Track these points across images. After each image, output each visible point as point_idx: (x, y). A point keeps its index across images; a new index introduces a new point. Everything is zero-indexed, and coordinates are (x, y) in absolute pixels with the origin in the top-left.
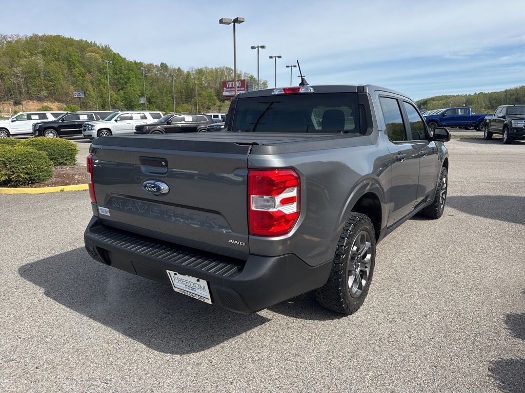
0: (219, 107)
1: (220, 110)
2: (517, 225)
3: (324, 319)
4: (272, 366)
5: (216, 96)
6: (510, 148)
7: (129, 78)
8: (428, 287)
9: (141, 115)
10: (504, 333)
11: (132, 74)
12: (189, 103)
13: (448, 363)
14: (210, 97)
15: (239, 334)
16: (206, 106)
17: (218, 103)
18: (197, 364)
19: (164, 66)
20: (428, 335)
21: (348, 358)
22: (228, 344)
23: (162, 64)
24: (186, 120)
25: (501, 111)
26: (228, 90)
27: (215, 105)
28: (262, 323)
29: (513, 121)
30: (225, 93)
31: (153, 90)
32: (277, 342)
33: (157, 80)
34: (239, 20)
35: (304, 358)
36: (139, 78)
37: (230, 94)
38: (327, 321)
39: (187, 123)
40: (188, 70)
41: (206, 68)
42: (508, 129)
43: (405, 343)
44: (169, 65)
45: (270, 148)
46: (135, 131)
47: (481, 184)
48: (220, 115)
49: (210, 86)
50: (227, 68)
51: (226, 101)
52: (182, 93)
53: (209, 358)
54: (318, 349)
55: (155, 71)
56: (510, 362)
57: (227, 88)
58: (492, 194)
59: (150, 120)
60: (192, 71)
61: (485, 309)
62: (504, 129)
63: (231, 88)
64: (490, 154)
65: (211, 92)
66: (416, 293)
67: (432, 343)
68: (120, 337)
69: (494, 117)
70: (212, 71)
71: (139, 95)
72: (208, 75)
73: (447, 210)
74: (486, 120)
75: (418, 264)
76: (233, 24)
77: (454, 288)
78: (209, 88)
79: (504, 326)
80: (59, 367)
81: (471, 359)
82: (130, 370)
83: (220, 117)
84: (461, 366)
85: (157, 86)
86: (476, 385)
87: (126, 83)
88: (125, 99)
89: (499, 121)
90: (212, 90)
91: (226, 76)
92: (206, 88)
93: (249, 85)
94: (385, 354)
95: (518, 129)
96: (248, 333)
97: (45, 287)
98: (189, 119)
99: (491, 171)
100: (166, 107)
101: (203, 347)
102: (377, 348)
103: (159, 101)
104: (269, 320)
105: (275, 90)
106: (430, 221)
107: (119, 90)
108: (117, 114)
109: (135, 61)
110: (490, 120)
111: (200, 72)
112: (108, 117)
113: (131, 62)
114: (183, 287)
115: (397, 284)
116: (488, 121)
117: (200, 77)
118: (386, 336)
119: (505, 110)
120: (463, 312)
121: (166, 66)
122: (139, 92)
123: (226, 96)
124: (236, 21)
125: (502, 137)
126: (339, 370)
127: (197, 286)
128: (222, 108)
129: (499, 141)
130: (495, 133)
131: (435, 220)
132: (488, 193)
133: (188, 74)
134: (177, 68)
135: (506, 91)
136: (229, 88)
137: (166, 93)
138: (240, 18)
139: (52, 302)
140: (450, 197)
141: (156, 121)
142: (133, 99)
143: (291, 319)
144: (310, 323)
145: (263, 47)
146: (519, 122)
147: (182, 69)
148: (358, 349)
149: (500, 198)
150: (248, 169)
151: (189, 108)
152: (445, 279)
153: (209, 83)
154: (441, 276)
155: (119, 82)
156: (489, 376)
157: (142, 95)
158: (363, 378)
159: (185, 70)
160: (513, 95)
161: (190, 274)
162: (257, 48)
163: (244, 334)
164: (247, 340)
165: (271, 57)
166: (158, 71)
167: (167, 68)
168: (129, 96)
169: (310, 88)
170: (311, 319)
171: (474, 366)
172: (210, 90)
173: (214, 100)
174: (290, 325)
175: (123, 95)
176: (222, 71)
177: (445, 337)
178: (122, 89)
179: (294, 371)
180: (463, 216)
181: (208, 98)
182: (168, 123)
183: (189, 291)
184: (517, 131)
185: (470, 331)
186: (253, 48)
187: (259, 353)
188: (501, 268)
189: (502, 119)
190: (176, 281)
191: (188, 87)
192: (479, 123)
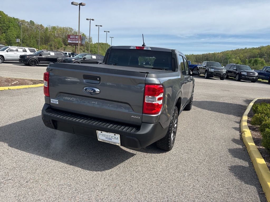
0: (64, 48)
1: (64, 50)
2: (221, 113)
3: (159, 153)
4: (145, 173)
5: (63, 42)
6: (208, 81)
7: (9, 27)
8: (196, 139)
9: (23, 49)
10: (230, 156)
11: (11, 25)
12: (47, 45)
13: (214, 168)
14: (59, 43)
15: (124, 161)
16: (57, 47)
17: (64, 46)
18: (111, 175)
19: (32, 22)
20: (203, 158)
21: (175, 168)
22: (121, 165)
23: (31, 21)
24: (51, 55)
25: (204, 64)
26: (71, 40)
27: (62, 47)
28: (133, 156)
29: (209, 69)
30: (69, 41)
31: (24, 35)
32: (143, 164)
33: (27, 30)
34: (82, 4)
35: (157, 169)
36: (16, 28)
37: (72, 42)
38: (161, 154)
39: (52, 56)
40: (47, 26)
41: (57, 26)
42: (207, 72)
43: (195, 161)
44: (35, 23)
45: (154, 75)
46: (19, 58)
47: (202, 96)
48: (68, 53)
49: (59, 36)
50: (69, 28)
51: (68, 45)
52: (43, 38)
53: (115, 172)
54: (162, 165)
55: (26, 24)
56: (235, 166)
57: (70, 39)
58: (208, 100)
59: (29, 53)
60: (49, 27)
61: (220, 147)
62: (205, 72)
63: (73, 39)
64: (201, 83)
65: (60, 40)
66: (192, 141)
67: (205, 161)
68: (66, 165)
69: (201, 66)
70: (61, 29)
71: (16, 37)
72: (58, 30)
73: (193, 107)
74: (198, 67)
75: (188, 129)
76: (79, 5)
77: (206, 139)
78: (59, 38)
79: (229, 153)
80: (40, 181)
81: (221, 166)
82: (79, 180)
83: (68, 54)
84: (219, 169)
85: (27, 33)
86: (226, 175)
87: (7, 29)
88: (7, 39)
89: (204, 68)
90: (61, 39)
91: (69, 32)
92: (57, 37)
93: (83, 38)
94: (189, 166)
95: (211, 72)
96: (128, 160)
97: (7, 143)
98: (52, 54)
99: (204, 90)
100: (32, 46)
101: (110, 167)
102: (185, 164)
103: (28, 42)
104: (135, 155)
105: (131, 47)
106: (187, 111)
107: (3, 33)
108: (8, 48)
109: (14, 17)
110: (199, 67)
111: (54, 28)
112: (2, 49)
113: (11, 17)
114: (104, 138)
115: (183, 138)
116: (198, 68)
117: (54, 31)
118: (187, 159)
119: (206, 63)
120: (213, 148)
121: (33, 23)
122: (15, 35)
123: (70, 43)
124: (81, 4)
125: (204, 76)
126: (174, 173)
127: (113, 138)
128: (66, 49)
129: (203, 77)
130: (201, 73)
131: (188, 111)
132: (206, 100)
133: (47, 29)
134: (40, 24)
135: (203, 54)
136: (71, 39)
137: (33, 38)
138: (83, 3)
139: (17, 150)
140: (194, 101)
141: (32, 53)
142: (12, 39)
143: (145, 154)
144: (154, 155)
145: (93, 20)
146: (212, 69)
147: (43, 25)
148: (178, 165)
149: (212, 102)
150: (145, 84)
151: (47, 47)
152: (201, 135)
153: (59, 34)
154: (199, 134)
155: (3, 28)
156: (230, 172)
157: (18, 37)
158: (184, 176)
159: (45, 26)
160: (205, 56)
161: (110, 132)
162: (90, 20)
163: (127, 161)
164: (129, 163)
165: (96, 26)
166: (28, 24)
167: (34, 24)
168: (9, 37)
169: (149, 48)
170: (154, 153)
171: (223, 169)
172: (59, 39)
173: (62, 44)
174: (146, 156)
175: (5, 36)
176: (67, 29)
177: (209, 158)
178: (5, 33)
179: (155, 175)
180: (199, 109)
181: (58, 43)
182: (40, 55)
183: (108, 140)
184: (211, 73)
185: (218, 156)
186: (87, 19)
187: (137, 168)
188: (221, 131)
189: (205, 67)
190: (101, 136)
191: (46, 36)
192: (194, 68)
